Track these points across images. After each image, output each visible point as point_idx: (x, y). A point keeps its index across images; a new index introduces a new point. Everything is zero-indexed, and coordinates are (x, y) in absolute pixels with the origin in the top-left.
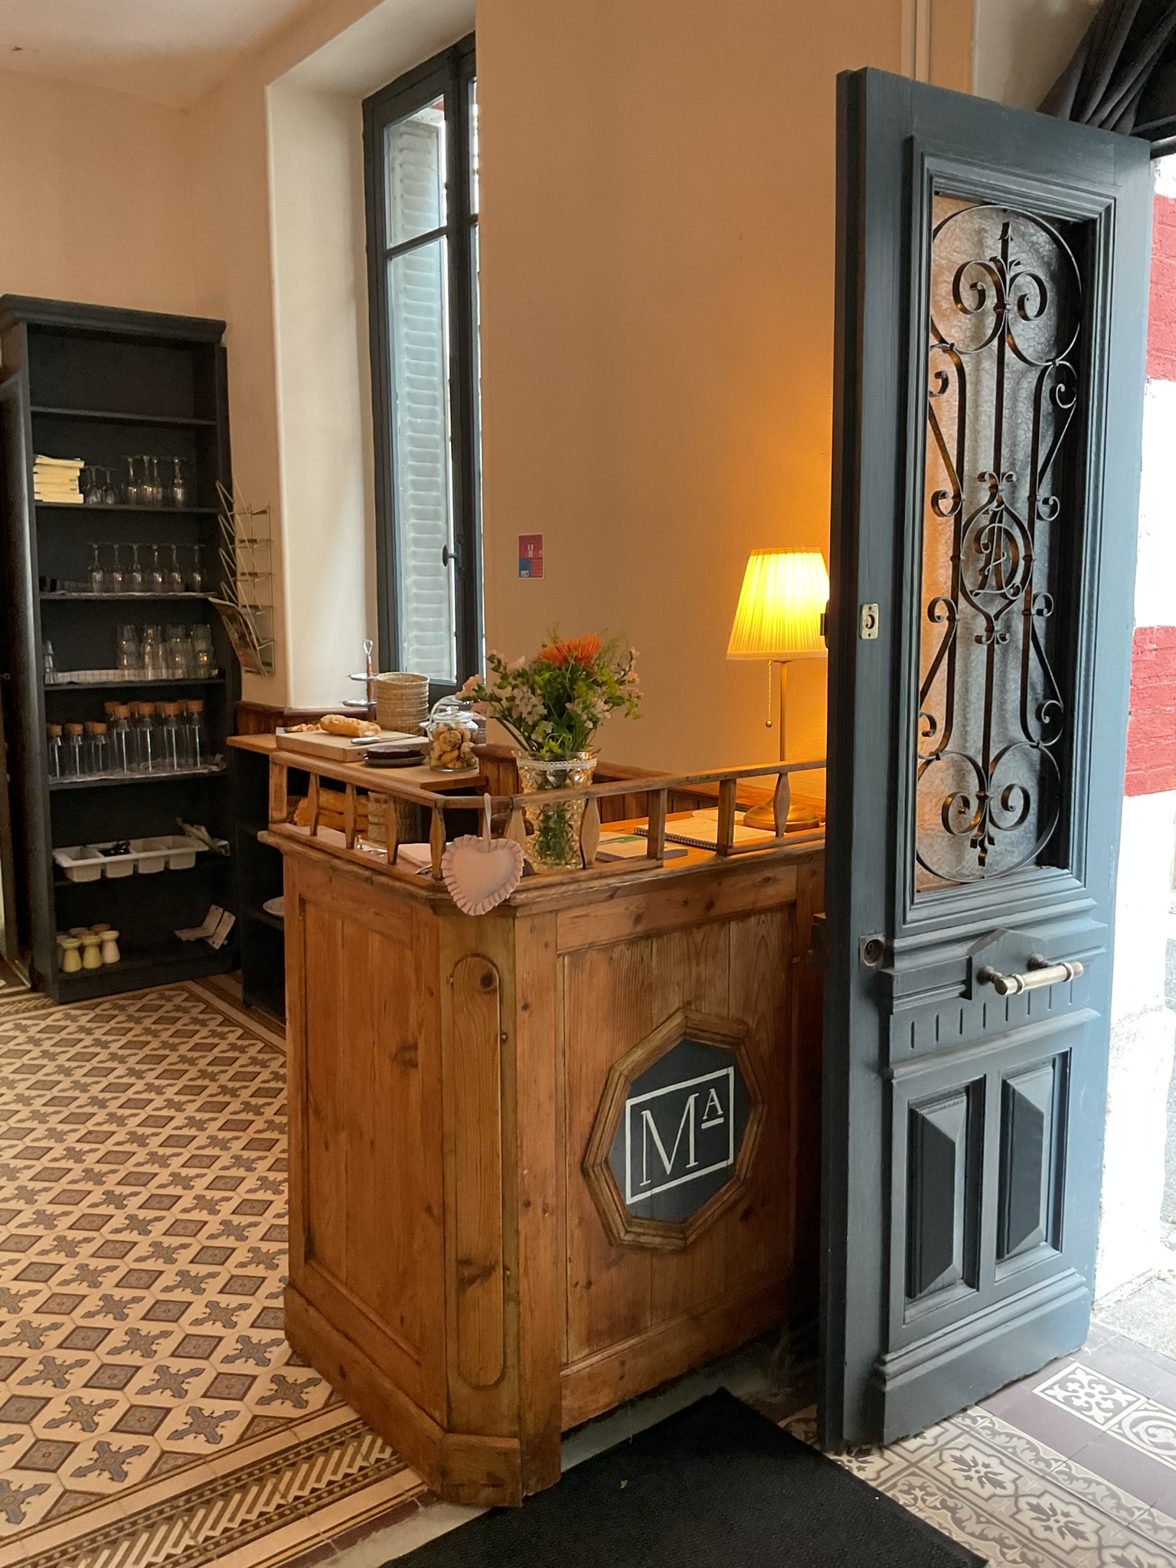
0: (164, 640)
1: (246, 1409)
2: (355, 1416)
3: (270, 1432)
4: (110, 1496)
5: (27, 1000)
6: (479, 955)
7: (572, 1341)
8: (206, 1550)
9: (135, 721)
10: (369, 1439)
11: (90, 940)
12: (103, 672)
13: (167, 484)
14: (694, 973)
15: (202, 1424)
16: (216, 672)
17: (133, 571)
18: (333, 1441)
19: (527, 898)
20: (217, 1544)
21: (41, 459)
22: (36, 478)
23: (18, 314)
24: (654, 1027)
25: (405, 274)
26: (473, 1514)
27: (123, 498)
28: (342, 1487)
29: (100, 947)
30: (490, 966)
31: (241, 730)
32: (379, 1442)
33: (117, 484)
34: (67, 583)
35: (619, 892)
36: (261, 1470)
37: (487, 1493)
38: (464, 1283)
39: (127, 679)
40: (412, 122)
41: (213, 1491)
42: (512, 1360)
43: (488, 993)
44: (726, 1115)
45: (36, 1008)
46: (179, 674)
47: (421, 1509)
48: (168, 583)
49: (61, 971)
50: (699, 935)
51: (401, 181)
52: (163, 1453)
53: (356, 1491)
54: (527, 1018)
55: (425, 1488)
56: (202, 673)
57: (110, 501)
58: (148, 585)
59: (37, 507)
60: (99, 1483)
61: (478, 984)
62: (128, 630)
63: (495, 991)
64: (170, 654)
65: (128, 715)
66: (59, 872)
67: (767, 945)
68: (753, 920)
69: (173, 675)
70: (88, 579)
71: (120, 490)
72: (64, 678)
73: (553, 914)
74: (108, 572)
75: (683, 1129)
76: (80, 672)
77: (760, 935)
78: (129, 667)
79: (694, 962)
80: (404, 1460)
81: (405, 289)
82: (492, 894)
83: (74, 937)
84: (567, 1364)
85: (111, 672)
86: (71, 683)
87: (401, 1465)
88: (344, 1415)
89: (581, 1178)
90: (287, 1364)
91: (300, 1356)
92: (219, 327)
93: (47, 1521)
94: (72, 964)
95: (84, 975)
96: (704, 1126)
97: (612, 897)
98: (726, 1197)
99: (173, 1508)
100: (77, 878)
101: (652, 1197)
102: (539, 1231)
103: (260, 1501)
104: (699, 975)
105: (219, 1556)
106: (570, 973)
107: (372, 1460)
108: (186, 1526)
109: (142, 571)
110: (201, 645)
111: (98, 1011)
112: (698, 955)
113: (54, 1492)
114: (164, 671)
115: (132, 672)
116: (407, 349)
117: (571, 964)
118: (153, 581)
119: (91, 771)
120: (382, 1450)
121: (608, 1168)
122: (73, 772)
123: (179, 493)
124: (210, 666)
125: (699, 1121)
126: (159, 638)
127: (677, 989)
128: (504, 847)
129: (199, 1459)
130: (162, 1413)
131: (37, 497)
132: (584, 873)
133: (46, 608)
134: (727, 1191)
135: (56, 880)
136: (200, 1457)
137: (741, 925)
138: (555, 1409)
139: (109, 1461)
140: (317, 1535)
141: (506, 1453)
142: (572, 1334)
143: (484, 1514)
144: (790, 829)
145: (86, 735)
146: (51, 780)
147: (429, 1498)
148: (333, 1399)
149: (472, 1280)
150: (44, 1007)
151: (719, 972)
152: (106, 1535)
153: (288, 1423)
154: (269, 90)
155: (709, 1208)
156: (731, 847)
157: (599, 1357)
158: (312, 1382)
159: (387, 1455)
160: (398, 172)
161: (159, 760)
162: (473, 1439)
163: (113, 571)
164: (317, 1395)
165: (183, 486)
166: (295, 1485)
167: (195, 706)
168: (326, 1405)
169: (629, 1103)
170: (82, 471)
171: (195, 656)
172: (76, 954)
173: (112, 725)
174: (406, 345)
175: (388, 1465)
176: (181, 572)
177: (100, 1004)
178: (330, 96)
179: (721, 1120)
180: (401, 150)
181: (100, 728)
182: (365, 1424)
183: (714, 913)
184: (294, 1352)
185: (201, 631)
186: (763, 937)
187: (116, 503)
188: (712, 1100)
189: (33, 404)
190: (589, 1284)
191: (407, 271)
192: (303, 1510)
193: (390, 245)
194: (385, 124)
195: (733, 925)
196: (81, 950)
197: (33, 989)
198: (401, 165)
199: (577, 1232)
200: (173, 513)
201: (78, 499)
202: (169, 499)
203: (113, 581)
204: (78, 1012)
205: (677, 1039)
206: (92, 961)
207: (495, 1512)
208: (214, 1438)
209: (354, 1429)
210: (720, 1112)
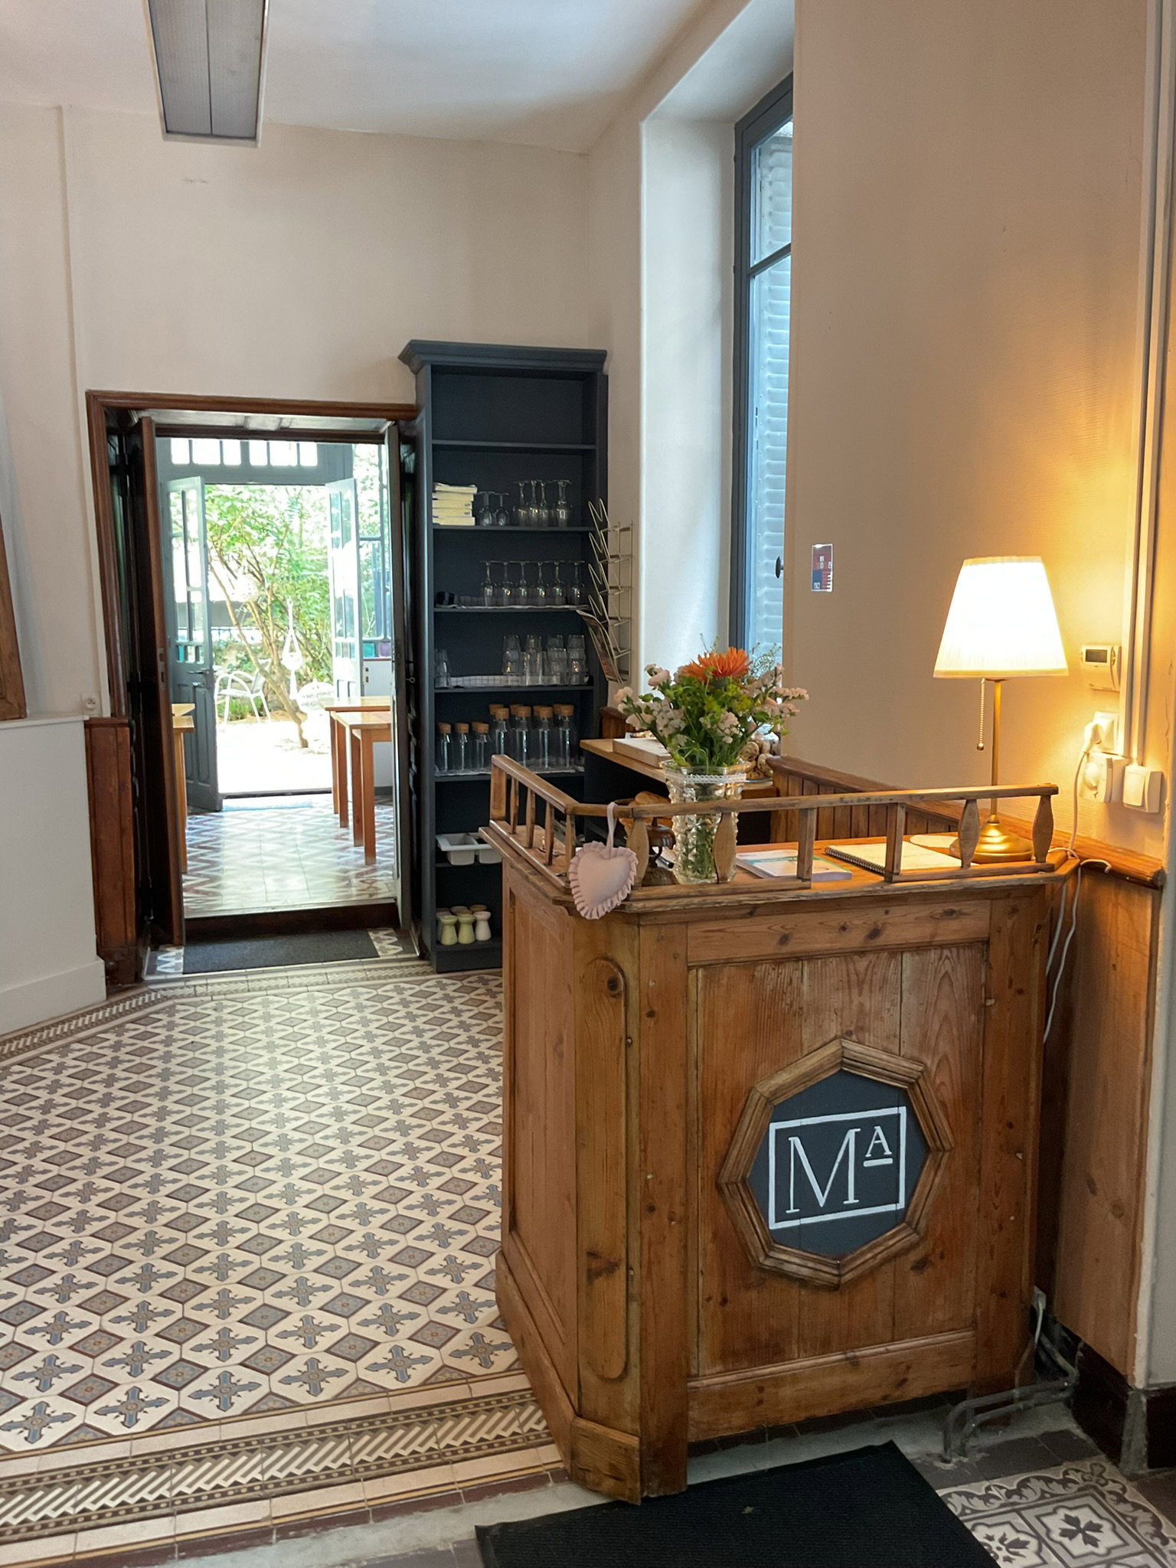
0: (545, 649)
1: (438, 1357)
2: (528, 1386)
3: (450, 1382)
4: (302, 1405)
5: (413, 966)
6: (606, 959)
7: (703, 1354)
8: (357, 1471)
9: (512, 722)
10: (531, 1408)
11: (465, 918)
12: (491, 677)
13: (552, 505)
14: (856, 1002)
15: (399, 1362)
16: (586, 679)
17: (519, 586)
18: (502, 1402)
19: (644, 907)
20: (367, 1469)
21: (440, 487)
22: (434, 504)
23: (424, 358)
24: (805, 1052)
25: (770, 289)
26: (596, 1501)
27: (513, 520)
28: (491, 1446)
29: (474, 924)
30: (616, 970)
31: (605, 734)
32: (539, 1414)
33: (509, 509)
34: (462, 598)
35: (758, 910)
36: (430, 1414)
37: (609, 1484)
38: (592, 1275)
39: (509, 684)
40: (778, 138)
41: (383, 1422)
42: (635, 1358)
43: (614, 996)
44: (896, 1157)
45: (417, 974)
46: (555, 680)
47: (551, 1484)
48: (550, 596)
49: (439, 942)
50: (862, 964)
51: (771, 198)
52: (358, 1379)
53: (502, 1452)
54: (652, 1025)
55: (561, 1465)
56: (574, 680)
57: (502, 522)
58: (532, 597)
59: (435, 530)
60: (298, 1393)
61: (605, 986)
62: (512, 642)
63: (619, 994)
64: (547, 662)
65: (507, 717)
66: (441, 856)
67: (951, 984)
68: (933, 955)
69: (549, 681)
70: (482, 594)
71: (511, 512)
72: (455, 681)
73: (684, 926)
74: (498, 586)
75: (840, 1163)
76: (472, 677)
77: (943, 972)
78: (511, 674)
79: (855, 991)
80: (552, 1436)
81: (770, 304)
82: (606, 900)
83: (453, 914)
84: (697, 1375)
85: (497, 677)
86: (457, 687)
87: (550, 1439)
88: (520, 1382)
89: (715, 1193)
90: (491, 1325)
91: (503, 1322)
92: (600, 357)
93: (247, 1414)
94: (448, 938)
95: (458, 949)
96: (867, 1164)
97: (751, 914)
98: (891, 1242)
99: (346, 1428)
100: (454, 861)
101: (801, 1226)
102: (665, 1237)
103: (416, 1441)
104: (861, 1005)
105: (366, 1480)
106: (705, 987)
107: (526, 1428)
108: (349, 1447)
109: (527, 586)
110: (575, 654)
111: (465, 982)
112: (860, 984)
113: (263, 1390)
114: (540, 677)
115: (515, 678)
116: (770, 363)
117: (705, 977)
118: (537, 595)
119: (474, 767)
120: (538, 1422)
121: (746, 1189)
122: (458, 767)
123: (562, 514)
124: (581, 674)
125: (860, 1158)
126: (540, 648)
127: (834, 1017)
128: (622, 855)
129: (386, 1392)
130: (369, 1345)
131: (435, 521)
132: (715, 888)
133: (437, 617)
134: (894, 1236)
135: (437, 862)
136: (385, 1390)
137: (917, 958)
138: (681, 1419)
139: (314, 1377)
140: (453, 1483)
141: (627, 1450)
142: (703, 1346)
143: (608, 1504)
144: (981, 861)
145: (472, 734)
146: (438, 773)
147: (559, 1476)
148: (516, 1366)
149: (599, 1274)
150: (424, 973)
151: (888, 1005)
152: (286, 1438)
153: (469, 1378)
154: (644, 126)
155: (871, 1249)
156: (898, 874)
157: (734, 1377)
158: (504, 1346)
159: (540, 1427)
160: (768, 191)
161: (533, 760)
162: (600, 1429)
163: (502, 586)
164: (504, 1359)
165: (566, 507)
166: (451, 1435)
167: (566, 711)
168: (509, 1369)
169: (774, 1127)
170: (475, 496)
171: (569, 663)
172: (453, 929)
173: (493, 725)
174: (769, 359)
175: (538, 1436)
176: (561, 586)
177: (469, 976)
178: (704, 124)
179: (890, 1161)
180: (771, 168)
181: (482, 728)
182: (532, 1395)
183: (880, 941)
184: (499, 1317)
185: (574, 641)
186: (946, 973)
187: (506, 525)
188: (878, 1138)
189: (434, 438)
190: (724, 1301)
191: (773, 287)
192: (449, 1457)
193: (754, 262)
194: (752, 144)
195: (907, 957)
196: (457, 926)
197: (422, 957)
198: (771, 183)
199: (710, 1246)
200: (558, 532)
201: (470, 521)
202: (553, 520)
203: (502, 594)
204: (449, 981)
205: (832, 1067)
206: (465, 937)
207: (617, 1505)
208: (403, 1377)
209: (522, 1397)
210: (888, 1152)
